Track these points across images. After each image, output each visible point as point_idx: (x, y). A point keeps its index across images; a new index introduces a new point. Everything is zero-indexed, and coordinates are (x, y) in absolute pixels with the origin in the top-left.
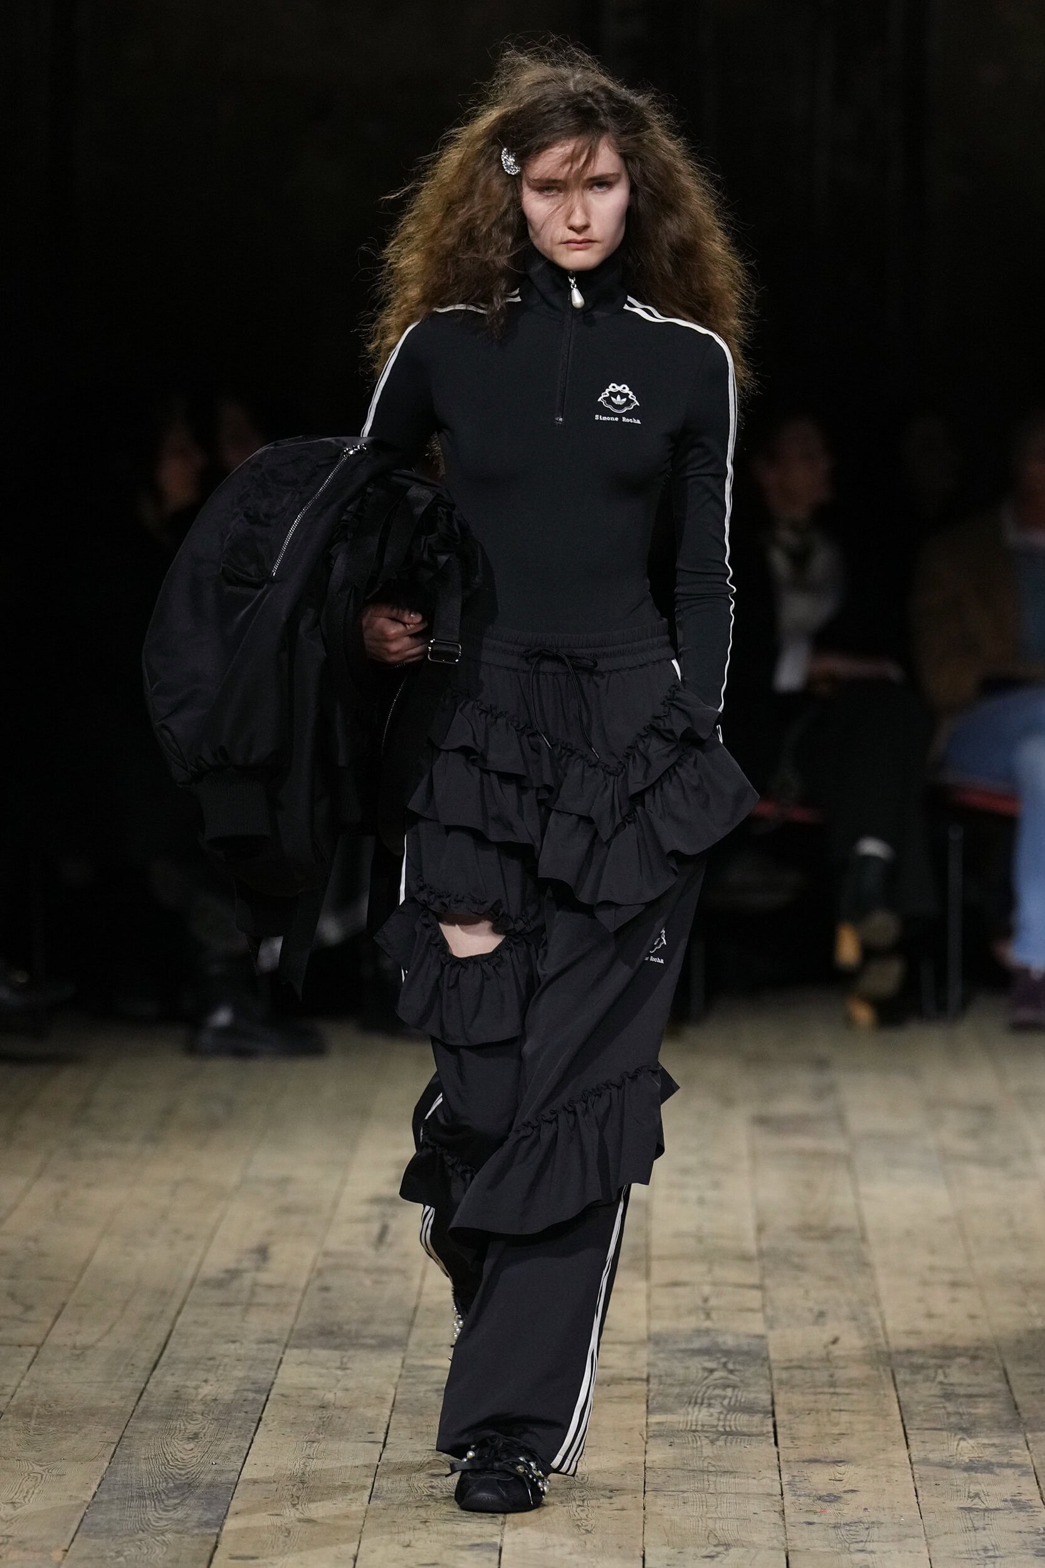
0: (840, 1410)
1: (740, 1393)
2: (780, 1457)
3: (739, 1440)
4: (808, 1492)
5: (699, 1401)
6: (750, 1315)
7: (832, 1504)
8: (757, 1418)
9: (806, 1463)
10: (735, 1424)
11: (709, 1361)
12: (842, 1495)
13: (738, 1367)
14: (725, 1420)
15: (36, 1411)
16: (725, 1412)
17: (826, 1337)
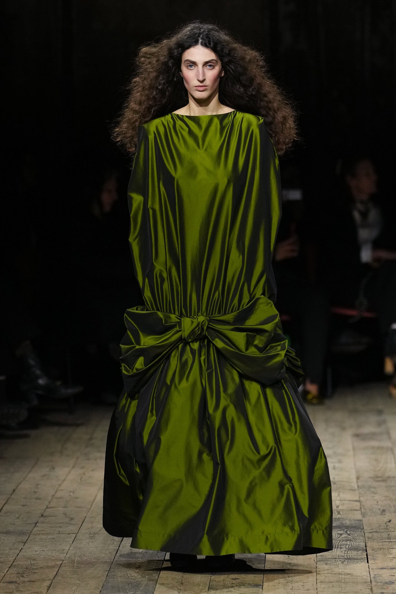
0: (393, 548)
1: (353, 543)
2: (370, 567)
3: (353, 561)
4: (381, 581)
5: (337, 546)
6: (355, 512)
7: (391, 585)
8: (360, 552)
9: (380, 569)
10: (351, 555)
11: (340, 530)
12: (395, 581)
13: (351, 533)
14: (347, 553)
15: (76, 560)
16: (347, 551)
17: (386, 520)
